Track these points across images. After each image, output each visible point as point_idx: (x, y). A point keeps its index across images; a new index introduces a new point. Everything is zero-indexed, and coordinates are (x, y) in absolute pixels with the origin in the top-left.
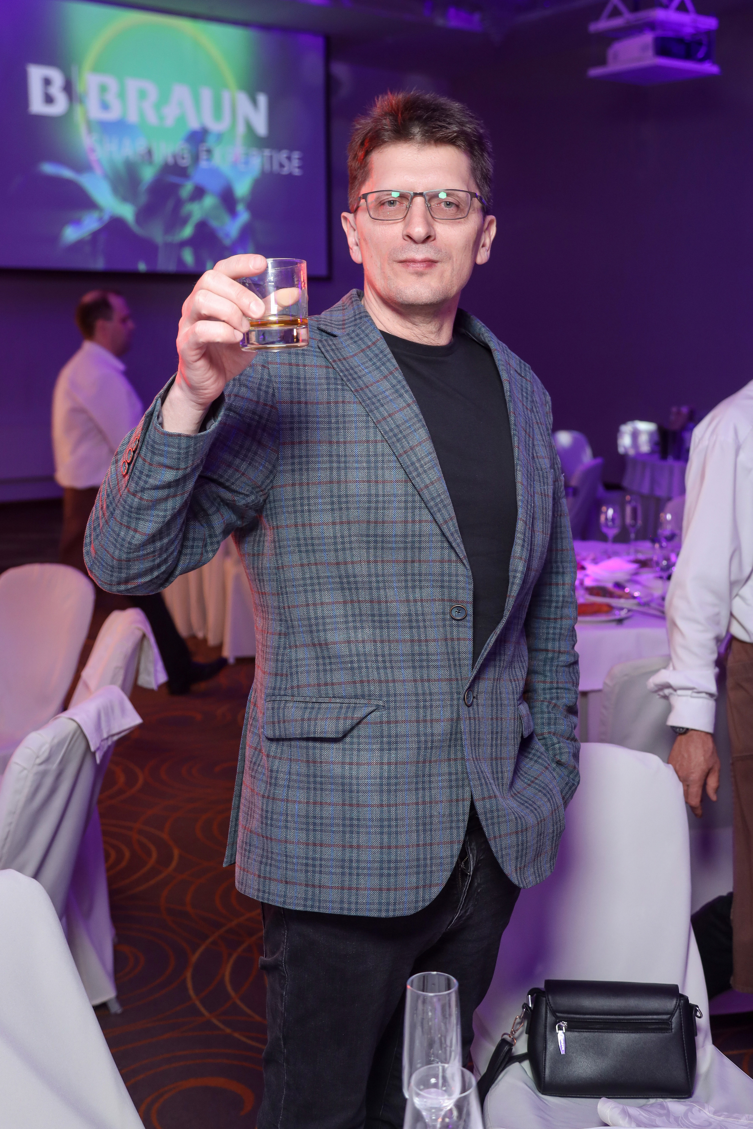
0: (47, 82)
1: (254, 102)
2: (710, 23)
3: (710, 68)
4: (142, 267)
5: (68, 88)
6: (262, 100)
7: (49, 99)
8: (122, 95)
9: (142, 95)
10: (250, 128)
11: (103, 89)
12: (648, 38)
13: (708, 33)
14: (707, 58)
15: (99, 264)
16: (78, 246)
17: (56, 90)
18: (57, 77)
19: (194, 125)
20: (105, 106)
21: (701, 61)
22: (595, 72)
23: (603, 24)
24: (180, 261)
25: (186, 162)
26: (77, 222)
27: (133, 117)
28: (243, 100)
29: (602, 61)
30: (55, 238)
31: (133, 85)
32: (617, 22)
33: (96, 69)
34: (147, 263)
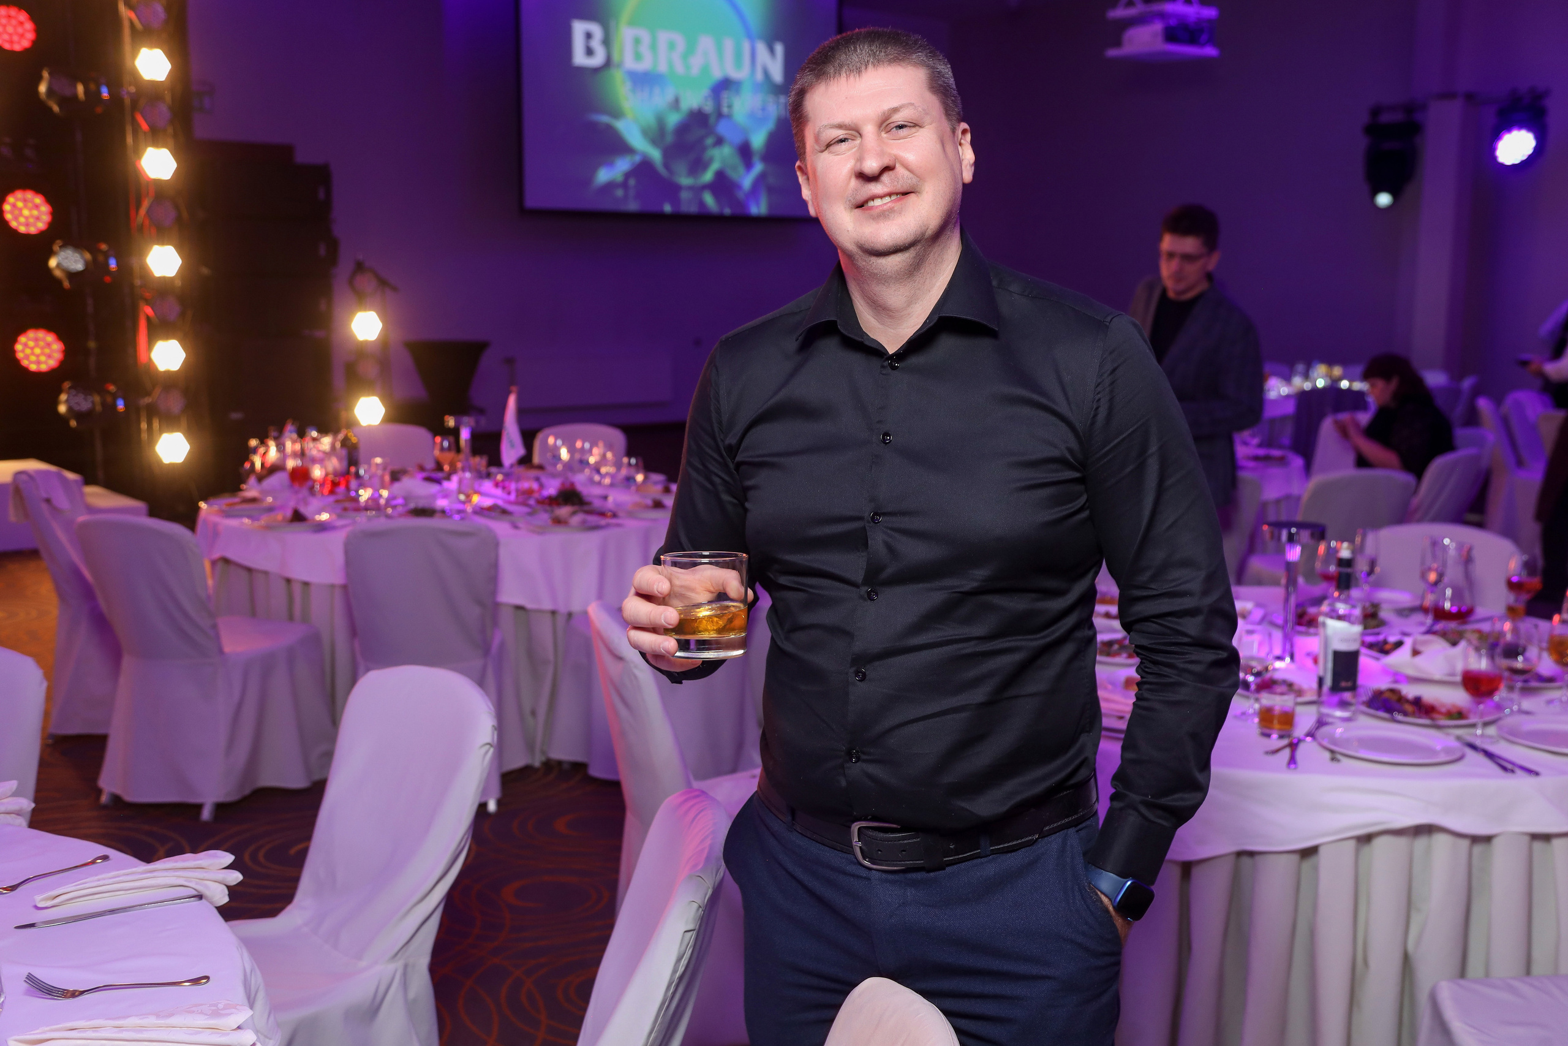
0: (589, 36)
1: (772, 50)
2: (1210, 13)
3: (1210, 51)
4: (667, 208)
5: (607, 42)
6: (779, 48)
7: (589, 52)
8: (653, 47)
9: (672, 46)
10: (766, 74)
11: (637, 41)
12: (1158, 27)
13: (1209, 20)
14: (1211, 42)
15: (633, 206)
16: (610, 186)
17: (596, 44)
18: (596, 29)
19: (717, 75)
20: (638, 57)
21: (1202, 45)
22: (1112, 53)
23: (1119, 13)
24: (702, 204)
25: (709, 107)
26: (610, 164)
27: (662, 68)
28: (761, 48)
29: (1118, 43)
30: (588, 180)
31: (663, 37)
32: (1132, 12)
33: (632, 23)
34: (672, 205)
